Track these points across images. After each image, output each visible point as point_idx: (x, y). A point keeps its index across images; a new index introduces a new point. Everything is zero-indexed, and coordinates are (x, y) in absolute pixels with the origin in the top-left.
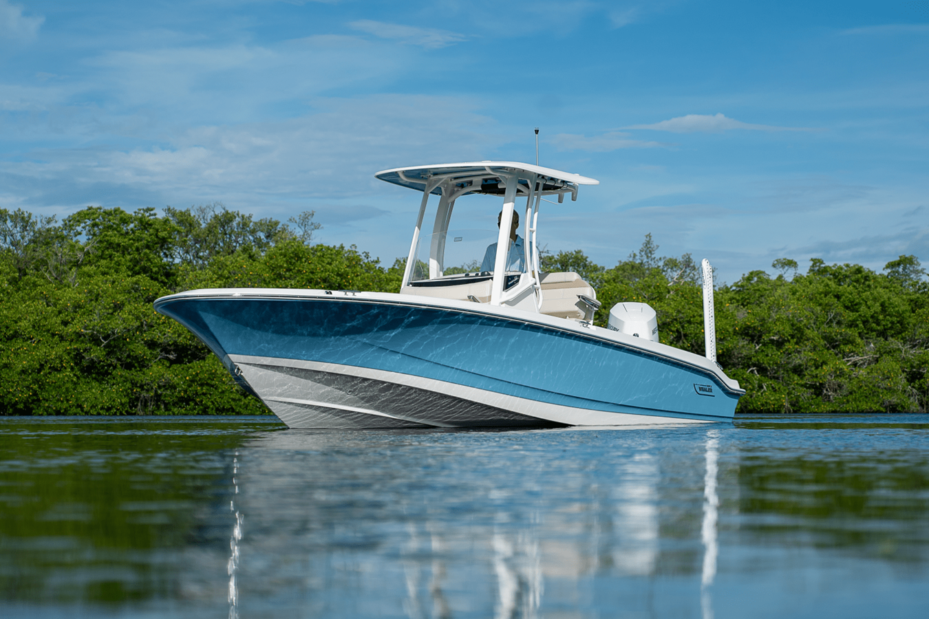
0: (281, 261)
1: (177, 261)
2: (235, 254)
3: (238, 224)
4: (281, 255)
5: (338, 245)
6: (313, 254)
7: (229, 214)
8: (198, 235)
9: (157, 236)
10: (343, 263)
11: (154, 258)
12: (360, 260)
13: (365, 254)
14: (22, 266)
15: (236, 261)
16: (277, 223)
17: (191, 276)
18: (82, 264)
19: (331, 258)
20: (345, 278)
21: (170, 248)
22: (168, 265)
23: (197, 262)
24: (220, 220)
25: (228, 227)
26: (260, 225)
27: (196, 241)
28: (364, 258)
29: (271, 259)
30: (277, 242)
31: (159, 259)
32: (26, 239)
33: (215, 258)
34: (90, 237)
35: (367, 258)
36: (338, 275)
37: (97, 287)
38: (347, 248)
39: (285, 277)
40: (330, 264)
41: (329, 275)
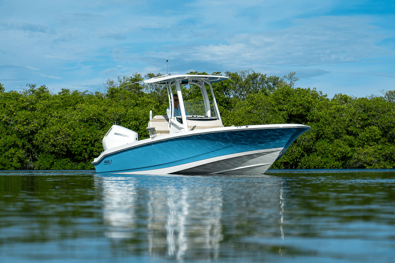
0: (280, 96)
1: (232, 96)
2: (259, 93)
3: (260, 79)
4: (280, 93)
5: (307, 88)
6: (295, 92)
7: (256, 74)
8: (241, 84)
9: (222, 85)
10: (310, 96)
11: (221, 95)
12: (318, 95)
13: (320, 92)
14: (161, 100)
15: (259, 96)
16: (278, 78)
17: (238, 104)
18: (188, 99)
19: (304, 94)
20: (311, 103)
21: (228, 90)
22: (227, 98)
23: (241, 97)
24: (251, 77)
25: (255, 80)
26: (270, 78)
27: (240, 87)
28: (319, 94)
29: (276, 95)
30: (278, 87)
31: (223, 96)
32: (163, 87)
33: (250, 95)
34: (192, 86)
35: (321, 94)
36: (307, 102)
37: (194, 110)
38: (311, 89)
39: (282, 104)
40: (304, 97)
41: (303, 102)
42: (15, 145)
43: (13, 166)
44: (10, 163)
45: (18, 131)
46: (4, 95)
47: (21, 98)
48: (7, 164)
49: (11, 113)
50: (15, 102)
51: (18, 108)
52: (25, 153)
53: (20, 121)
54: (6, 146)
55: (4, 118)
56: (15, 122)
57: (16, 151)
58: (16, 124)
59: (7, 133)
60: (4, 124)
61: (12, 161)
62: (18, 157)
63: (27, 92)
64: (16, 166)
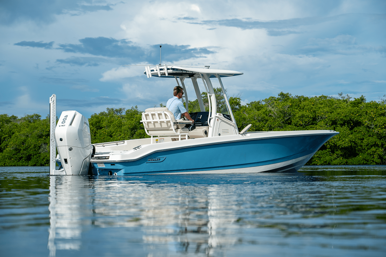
42: (375, 145)
43: (374, 162)
44: (372, 159)
45: (378, 133)
46: (366, 104)
47: (380, 107)
48: (370, 160)
49: (372, 119)
50: (375, 110)
51: (378, 114)
52: (384, 151)
53: (379, 125)
54: (369, 146)
55: (366, 123)
56: (375, 126)
57: (377, 150)
58: (376, 127)
59: (369, 136)
60: (366, 128)
61: (373, 158)
62: (379, 155)
63: (384, 102)
64: (377, 161)
